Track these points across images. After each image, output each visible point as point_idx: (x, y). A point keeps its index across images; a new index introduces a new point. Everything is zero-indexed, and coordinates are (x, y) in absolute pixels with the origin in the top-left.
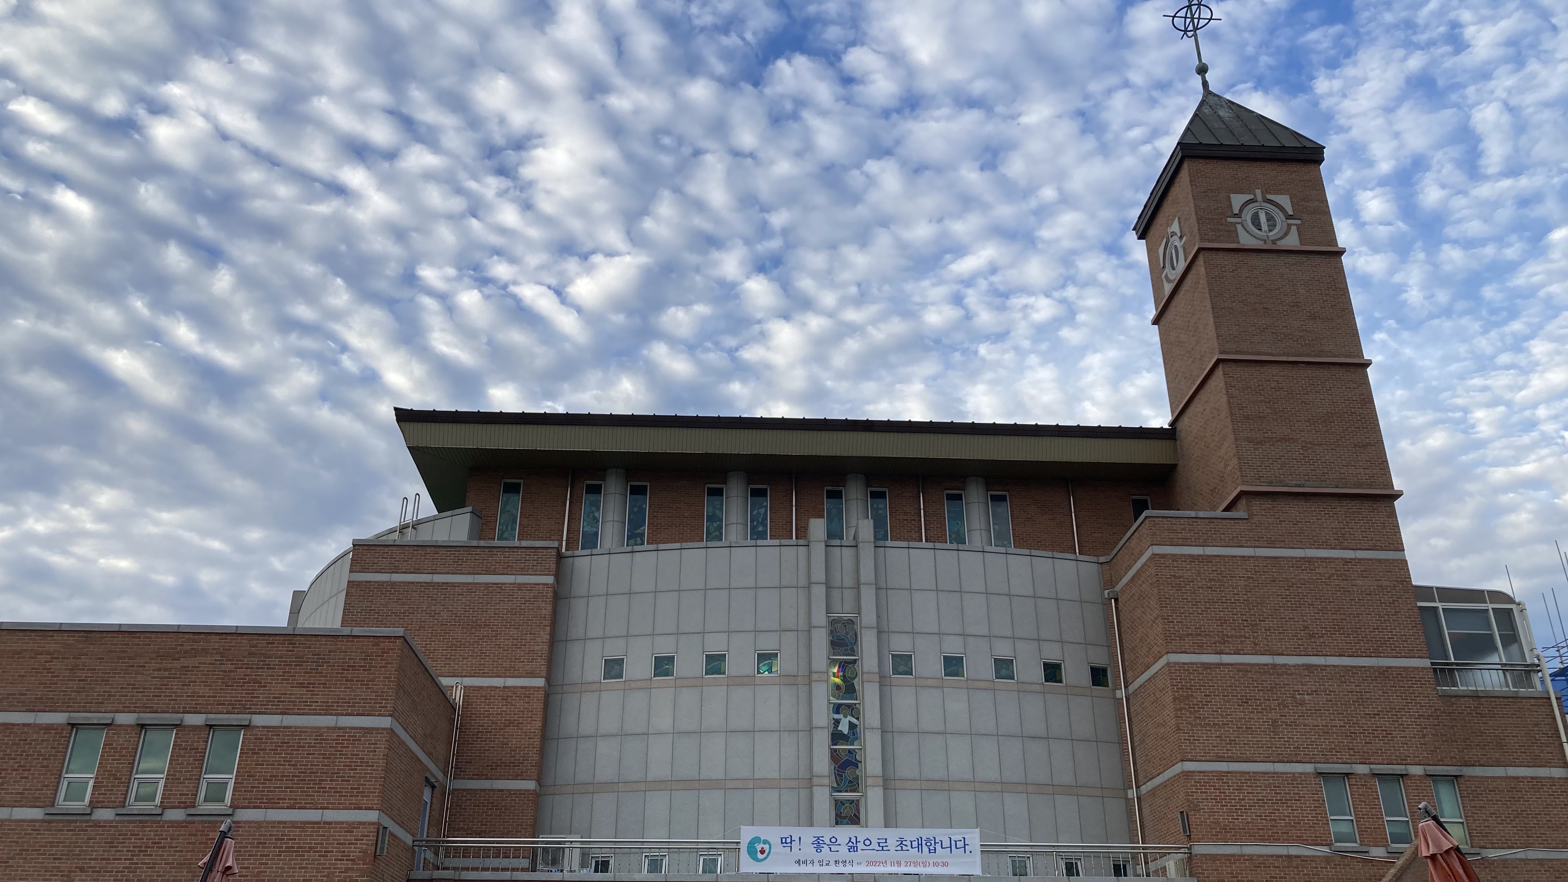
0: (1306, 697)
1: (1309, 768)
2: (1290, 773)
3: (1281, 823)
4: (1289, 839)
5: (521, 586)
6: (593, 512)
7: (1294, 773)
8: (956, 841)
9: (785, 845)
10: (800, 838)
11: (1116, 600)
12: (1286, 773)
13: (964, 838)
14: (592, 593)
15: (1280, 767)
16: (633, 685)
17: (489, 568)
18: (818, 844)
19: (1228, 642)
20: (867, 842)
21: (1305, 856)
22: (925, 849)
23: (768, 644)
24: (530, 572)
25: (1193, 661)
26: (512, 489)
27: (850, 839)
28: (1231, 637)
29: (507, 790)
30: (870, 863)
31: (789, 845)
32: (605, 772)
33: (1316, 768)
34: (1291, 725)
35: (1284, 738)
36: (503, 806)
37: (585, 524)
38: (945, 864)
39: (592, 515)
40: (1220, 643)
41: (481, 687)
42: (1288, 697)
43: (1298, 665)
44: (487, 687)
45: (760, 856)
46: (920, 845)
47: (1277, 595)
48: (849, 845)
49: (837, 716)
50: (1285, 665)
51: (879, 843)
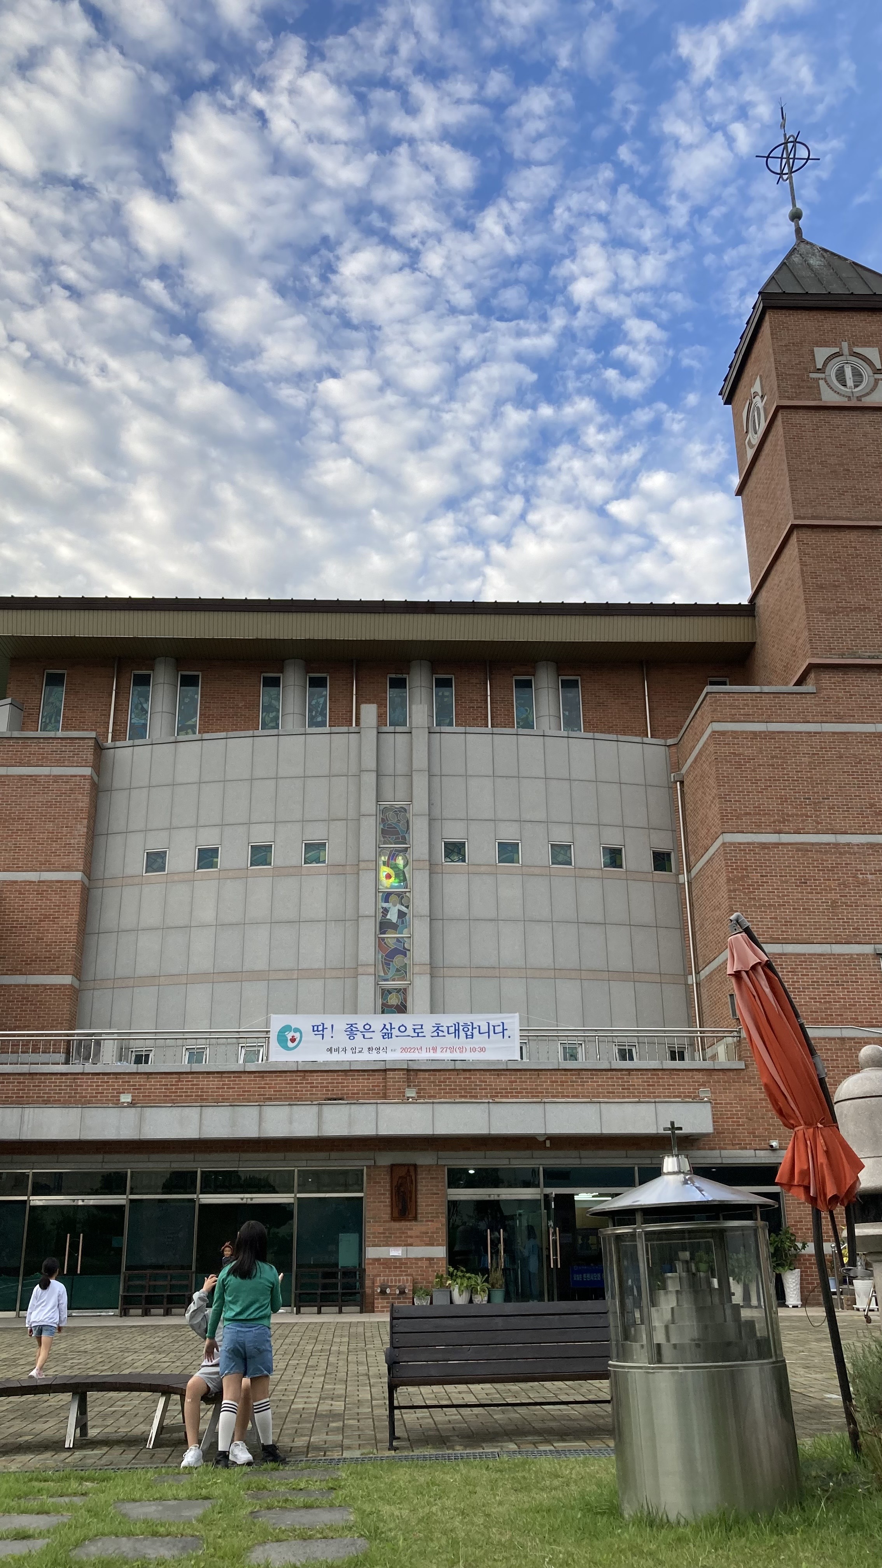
0: (869, 876)
1: (868, 949)
2: (848, 955)
3: (836, 1005)
4: (843, 1022)
5: (57, 778)
6: (141, 703)
7: (852, 955)
8: (494, 1027)
9: (316, 1033)
10: (332, 1026)
11: (682, 783)
12: (844, 955)
13: (503, 1023)
14: (133, 785)
15: (838, 949)
16: (176, 878)
17: (23, 760)
18: (351, 1031)
19: (788, 821)
20: (403, 1029)
21: (858, 1038)
22: (462, 1034)
23: (316, 834)
24: (66, 764)
25: (750, 841)
26: (55, 680)
27: (385, 1025)
28: (792, 816)
29: (42, 985)
30: (404, 1050)
31: (321, 1032)
32: (147, 965)
33: (875, 949)
34: (852, 906)
35: (843, 919)
36: (39, 1001)
37: (133, 716)
38: (482, 1050)
39: (140, 706)
40: (780, 822)
41: (16, 882)
42: (849, 877)
43: (862, 844)
44: (21, 882)
45: (290, 1044)
46: (457, 1030)
47: (843, 772)
48: (385, 1031)
49: (385, 905)
50: (848, 844)
51: (414, 1029)
